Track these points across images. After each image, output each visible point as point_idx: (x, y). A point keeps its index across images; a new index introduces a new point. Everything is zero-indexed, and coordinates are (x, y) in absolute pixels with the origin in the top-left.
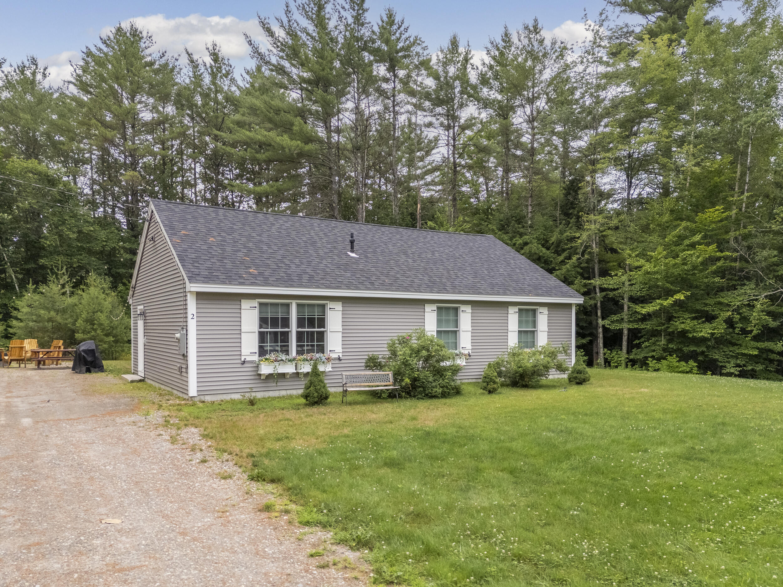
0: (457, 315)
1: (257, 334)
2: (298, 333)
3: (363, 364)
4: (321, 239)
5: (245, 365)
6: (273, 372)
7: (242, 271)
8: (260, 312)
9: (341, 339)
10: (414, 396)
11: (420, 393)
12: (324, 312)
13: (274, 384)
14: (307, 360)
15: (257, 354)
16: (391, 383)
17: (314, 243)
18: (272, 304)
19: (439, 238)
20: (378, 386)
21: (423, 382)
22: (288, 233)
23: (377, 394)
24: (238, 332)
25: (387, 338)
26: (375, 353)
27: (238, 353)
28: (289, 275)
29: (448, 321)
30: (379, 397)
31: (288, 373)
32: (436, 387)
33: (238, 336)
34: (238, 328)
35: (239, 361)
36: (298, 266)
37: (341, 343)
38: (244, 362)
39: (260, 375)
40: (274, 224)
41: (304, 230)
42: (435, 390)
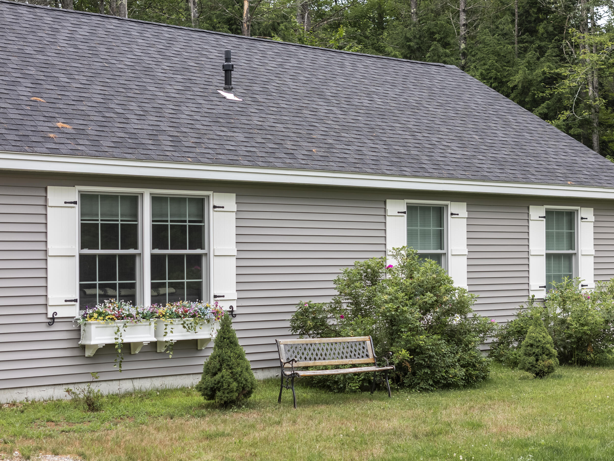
0: (440, 221)
1: (77, 260)
2: (154, 257)
3: (288, 324)
4: (158, 63)
5: (56, 327)
6: (113, 341)
7: (43, 126)
8: (82, 214)
9: (234, 271)
10: (411, 387)
11: (424, 378)
12: (202, 216)
13: (116, 368)
14: (178, 317)
15: (78, 304)
16: (370, 360)
17: (147, 70)
18: (105, 197)
19: (366, 67)
20: (337, 367)
21: (431, 357)
22: (91, 48)
23: (336, 382)
24: (41, 256)
25: (337, 270)
26: (314, 301)
27: (42, 301)
28: (133, 135)
29: (425, 235)
30: (342, 390)
31: (137, 344)
32: (454, 366)
33: (41, 265)
34: (42, 247)
35: (43, 319)
36: (141, 117)
37: (234, 279)
38: (52, 321)
39: (83, 347)
40: (57, 30)
41: (119, 43)
42: (452, 371)
